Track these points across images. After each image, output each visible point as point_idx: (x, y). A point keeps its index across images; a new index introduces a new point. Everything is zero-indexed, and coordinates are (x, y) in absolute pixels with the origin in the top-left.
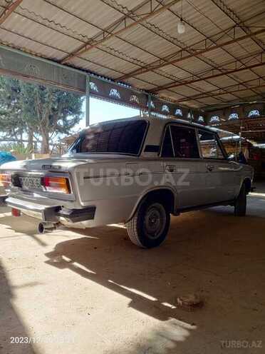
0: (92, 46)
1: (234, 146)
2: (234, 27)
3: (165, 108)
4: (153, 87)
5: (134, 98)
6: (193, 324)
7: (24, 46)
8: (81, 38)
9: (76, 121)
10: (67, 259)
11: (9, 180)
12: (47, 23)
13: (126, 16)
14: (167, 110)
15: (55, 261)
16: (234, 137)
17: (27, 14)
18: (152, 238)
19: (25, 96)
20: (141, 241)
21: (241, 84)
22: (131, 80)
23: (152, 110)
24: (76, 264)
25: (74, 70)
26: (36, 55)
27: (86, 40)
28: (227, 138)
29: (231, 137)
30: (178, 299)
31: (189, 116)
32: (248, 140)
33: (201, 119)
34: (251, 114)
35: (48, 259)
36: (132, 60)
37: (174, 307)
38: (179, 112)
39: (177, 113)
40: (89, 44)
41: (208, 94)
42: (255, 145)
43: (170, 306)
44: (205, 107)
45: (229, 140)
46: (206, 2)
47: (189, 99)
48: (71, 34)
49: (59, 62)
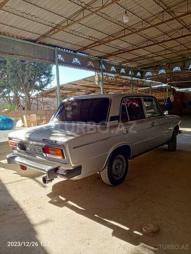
0: (60, 30)
1: (163, 92)
2: (163, 12)
3: (113, 69)
4: (104, 54)
5: (90, 63)
6: (156, 247)
7: (8, 31)
8: (50, 24)
9: (49, 81)
10: (63, 199)
11: (16, 146)
12: (25, 16)
13: (84, 9)
14: (114, 70)
15: (55, 201)
16: (163, 85)
17: (10, 10)
18: (117, 179)
19: (10, 67)
20: (110, 181)
21: (168, 49)
22: (88, 51)
23: (104, 71)
24: (70, 202)
25: (45, 46)
26: (17, 38)
27: (54, 25)
28: (157, 86)
29: (160, 86)
30: (143, 229)
31: (130, 73)
32: (172, 87)
33: (139, 74)
34: (174, 70)
35: (50, 199)
36: (88, 38)
37: (141, 234)
38: (123, 71)
39: (121, 72)
40: (57, 28)
41: (144, 57)
42: (177, 90)
43: (139, 233)
44: (141, 66)
45: (159, 87)
46: (144, 1)
47: (130, 61)
48: (43, 22)
49: (35, 41)
